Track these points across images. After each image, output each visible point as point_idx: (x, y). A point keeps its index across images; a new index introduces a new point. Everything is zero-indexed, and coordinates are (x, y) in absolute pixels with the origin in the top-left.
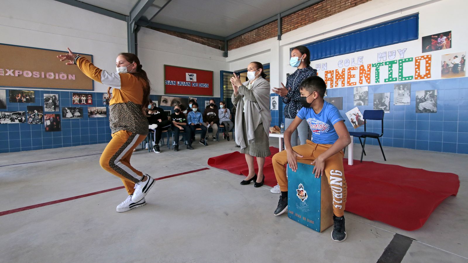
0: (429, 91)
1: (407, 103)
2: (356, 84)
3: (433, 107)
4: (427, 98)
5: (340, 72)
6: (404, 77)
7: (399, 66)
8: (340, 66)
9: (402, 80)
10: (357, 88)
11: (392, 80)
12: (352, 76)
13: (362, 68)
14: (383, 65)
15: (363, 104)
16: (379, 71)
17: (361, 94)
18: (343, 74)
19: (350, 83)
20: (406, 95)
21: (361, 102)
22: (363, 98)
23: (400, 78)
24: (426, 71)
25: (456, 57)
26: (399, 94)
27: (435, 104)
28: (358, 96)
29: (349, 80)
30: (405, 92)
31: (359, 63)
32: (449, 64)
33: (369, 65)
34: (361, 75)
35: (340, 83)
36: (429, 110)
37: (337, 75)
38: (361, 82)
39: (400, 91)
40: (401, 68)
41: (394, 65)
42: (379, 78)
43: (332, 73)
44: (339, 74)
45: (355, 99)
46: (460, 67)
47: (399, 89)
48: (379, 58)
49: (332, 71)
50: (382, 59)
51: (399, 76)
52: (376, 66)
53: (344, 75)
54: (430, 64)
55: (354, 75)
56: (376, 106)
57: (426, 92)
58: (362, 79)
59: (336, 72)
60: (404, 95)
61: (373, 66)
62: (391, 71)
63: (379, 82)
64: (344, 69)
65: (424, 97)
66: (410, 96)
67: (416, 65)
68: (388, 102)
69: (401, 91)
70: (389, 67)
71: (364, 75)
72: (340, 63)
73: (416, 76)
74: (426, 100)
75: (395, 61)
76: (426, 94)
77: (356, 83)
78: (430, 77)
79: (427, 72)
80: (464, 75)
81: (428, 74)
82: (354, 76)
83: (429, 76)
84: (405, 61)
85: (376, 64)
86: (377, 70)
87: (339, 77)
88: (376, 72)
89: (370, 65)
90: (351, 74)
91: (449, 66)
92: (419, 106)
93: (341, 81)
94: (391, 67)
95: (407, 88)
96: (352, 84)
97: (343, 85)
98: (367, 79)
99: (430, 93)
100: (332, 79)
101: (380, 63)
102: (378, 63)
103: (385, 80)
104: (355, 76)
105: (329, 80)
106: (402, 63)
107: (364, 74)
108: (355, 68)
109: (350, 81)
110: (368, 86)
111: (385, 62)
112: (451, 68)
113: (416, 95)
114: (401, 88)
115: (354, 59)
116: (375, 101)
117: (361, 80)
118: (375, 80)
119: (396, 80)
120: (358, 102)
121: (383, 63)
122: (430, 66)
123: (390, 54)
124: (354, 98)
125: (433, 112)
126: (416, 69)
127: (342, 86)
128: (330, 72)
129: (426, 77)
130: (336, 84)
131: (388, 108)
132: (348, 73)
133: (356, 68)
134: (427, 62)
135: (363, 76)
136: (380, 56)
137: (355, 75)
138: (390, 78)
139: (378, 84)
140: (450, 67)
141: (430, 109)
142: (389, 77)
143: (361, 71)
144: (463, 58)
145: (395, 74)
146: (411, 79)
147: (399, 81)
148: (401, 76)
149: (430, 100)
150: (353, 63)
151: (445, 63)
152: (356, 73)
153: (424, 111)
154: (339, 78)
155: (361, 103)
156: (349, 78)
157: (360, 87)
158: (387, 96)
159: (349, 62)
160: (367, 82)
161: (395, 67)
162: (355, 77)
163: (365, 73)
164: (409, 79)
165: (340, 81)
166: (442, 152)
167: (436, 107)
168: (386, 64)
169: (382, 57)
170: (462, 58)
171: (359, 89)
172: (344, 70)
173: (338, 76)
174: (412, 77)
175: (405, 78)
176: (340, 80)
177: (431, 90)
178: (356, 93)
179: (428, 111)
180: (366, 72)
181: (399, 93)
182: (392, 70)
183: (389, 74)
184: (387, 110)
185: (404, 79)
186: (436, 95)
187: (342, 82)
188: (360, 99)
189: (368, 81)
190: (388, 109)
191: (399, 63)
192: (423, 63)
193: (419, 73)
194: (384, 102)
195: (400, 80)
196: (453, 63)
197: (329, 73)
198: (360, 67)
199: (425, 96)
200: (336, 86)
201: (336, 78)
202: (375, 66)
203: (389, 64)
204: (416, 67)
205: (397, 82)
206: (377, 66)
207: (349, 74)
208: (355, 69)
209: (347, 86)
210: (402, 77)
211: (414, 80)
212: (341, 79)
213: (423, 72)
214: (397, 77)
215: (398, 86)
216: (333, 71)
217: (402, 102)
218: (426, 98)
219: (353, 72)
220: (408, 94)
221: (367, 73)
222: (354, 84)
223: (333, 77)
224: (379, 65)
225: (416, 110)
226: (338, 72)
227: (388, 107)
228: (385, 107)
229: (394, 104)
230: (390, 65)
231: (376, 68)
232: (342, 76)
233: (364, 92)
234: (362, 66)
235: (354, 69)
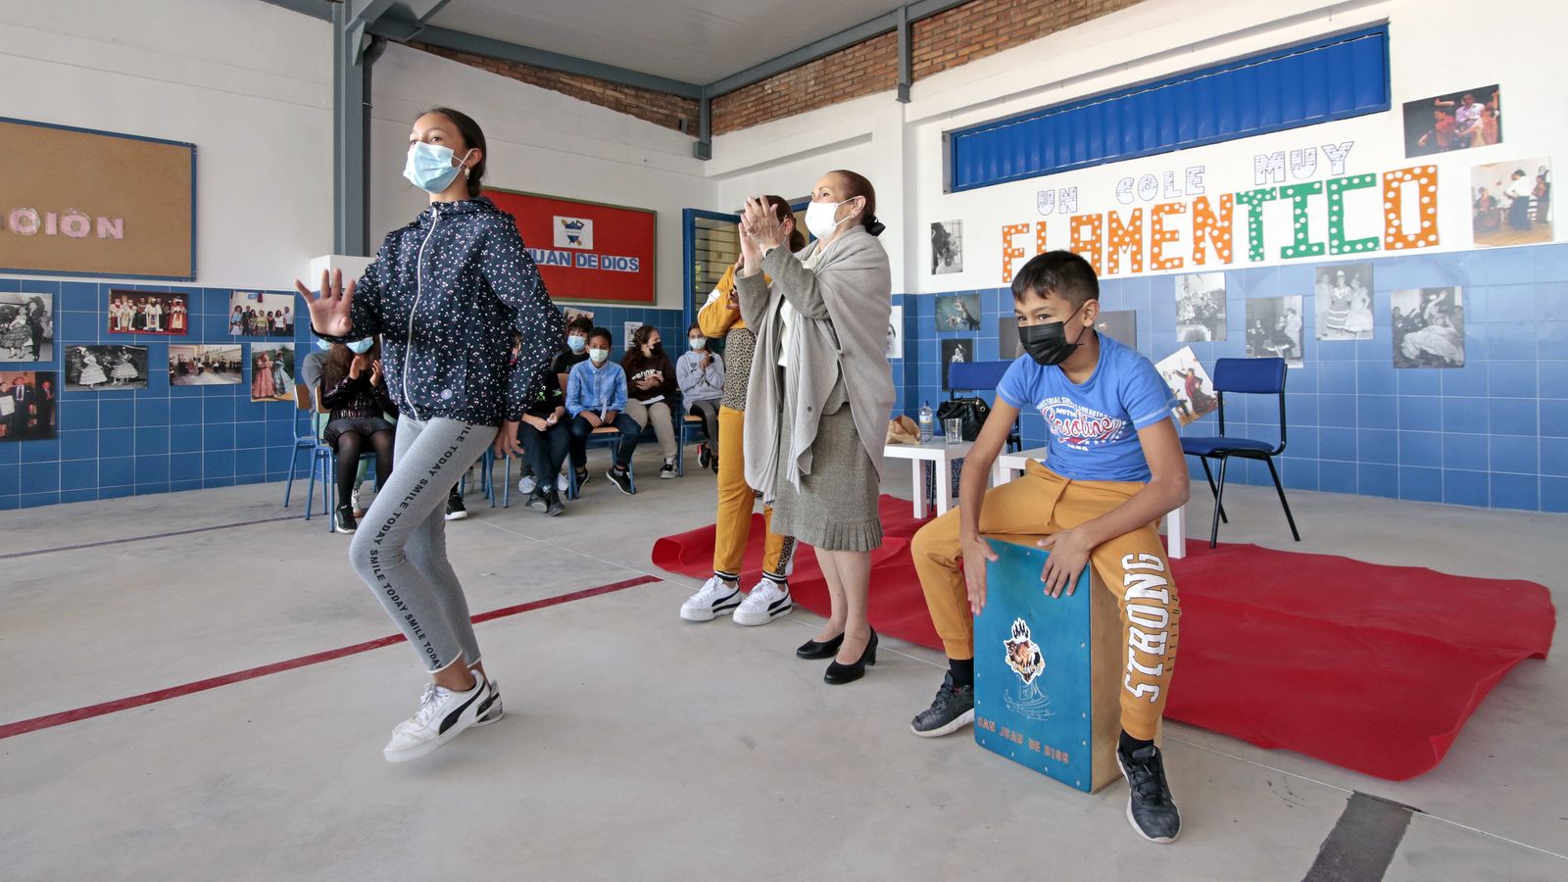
0: (1437, 292)
1: (1363, 331)
2: (1181, 266)
3: (1453, 347)
4: (1431, 316)
5: (1125, 222)
6: (1347, 239)
7: (1331, 203)
8: (1124, 197)
9: (1341, 252)
10: (1186, 280)
11: (1309, 253)
12: (1168, 236)
13: (1201, 206)
14: (1273, 198)
15: (1208, 336)
16: (1261, 218)
17: (1202, 299)
18: (1135, 226)
19: (1162, 259)
20: (1357, 304)
21: (1203, 329)
22: (1207, 314)
23: (1335, 243)
24: (1423, 220)
25: (1520, 173)
26: (1333, 302)
27: (1455, 335)
28: (1190, 308)
29: (1156, 250)
30: (1355, 295)
31: (1191, 189)
32: (1497, 198)
33: (1225, 198)
34: (1199, 233)
35: (1124, 259)
36: (1439, 358)
37: (1112, 233)
38: (1198, 256)
39: (1336, 289)
40: (1335, 208)
41: (1311, 198)
42: (1261, 244)
43: (1096, 223)
44: (1120, 226)
45: (1181, 319)
46: (1534, 210)
47: (1334, 282)
48: (1258, 174)
49: (1094, 217)
50: (1270, 177)
51: (1332, 237)
52: (1249, 202)
53: (1138, 230)
54: (1433, 196)
55: (1174, 233)
56: (1253, 342)
57: (1426, 294)
58: (1202, 245)
59: (1111, 220)
60: (1349, 303)
61: (1240, 201)
62: (1303, 220)
63: (1262, 259)
64: (1140, 210)
65: (1418, 311)
66: (1371, 306)
67: (1386, 200)
68: (1297, 329)
69: (1342, 292)
70: (1296, 205)
71: (1210, 234)
72: (1122, 188)
73: (1390, 239)
74: (1425, 324)
75: (1317, 186)
76: (1426, 301)
77: (1181, 259)
78: (1436, 243)
79: (1427, 224)
80: (1549, 237)
81: (1428, 233)
82: (1174, 236)
83: (1432, 238)
84: (1350, 186)
85: (1251, 194)
86: (1255, 214)
87: (1122, 238)
88: (1250, 224)
89: (1230, 196)
90: (1165, 229)
91: (1499, 206)
92: (1403, 345)
93: (1129, 252)
94: (1302, 205)
95: (1359, 279)
96: (1168, 265)
97: (1136, 267)
98: (1219, 245)
99: (1438, 297)
100: (1098, 245)
101: (1263, 192)
102: (1256, 192)
103: (1284, 250)
104: (1176, 236)
105: (1088, 250)
106: (1339, 191)
107: (1208, 229)
108: (1177, 207)
109: (1160, 254)
110: (1226, 272)
111: (1281, 188)
112: (1505, 210)
113: (1392, 308)
114: (1341, 281)
115: (1172, 175)
116: (1250, 324)
117: (1198, 249)
118: (1250, 250)
119: (1321, 252)
120: (1192, 328)
121: (1273, 189)
122: (1433, 203)
123: (1298, 160)
124: (1177, 314)
125: (1452, 364)
126: (1387, 212)
127: (1133, 271)
128: (1090, 220)
129: (1421, 243)
130: (1112, 265)
131: (1296, 352)
132: (1154, 223)
133: (1181, 206)
134: (1423, 190)
135: (1207, 237)
136: (1261, 166)
137: (1177, 231)
138: (1301, 246)
139: (1258, 264)
140: (1500, 209)
141: (1441, 353)
142: (1298, 242)
143: (1200, 220)
144: (1542, 178)
145: (1319, 232)
146: (1373, 249)
147: (1331, 254)
148: (1339, 236)
149: (1440, 321)
150: (1170, 188)
151: (1486, 195)
152: (1181, 223)
153: (1422, 361)
154: (1122, 243)
155: (1203, 334)
156: (1155, 243)
157: (1198, 274)
158: (1290, 309)
159: (1156, 187)
160: (1221, 256)
161: (1317, 205)
162: (1177, 240)
163: (1213, 226)
164: (1365, 249)
165: (1125, 252)
166: (1489, 508)
167: (1461, 349)
168: (1284, 195)
169: (1270, 169)
170: (1539, 177)
171: (1192, 279)
172: (1137, 214)
173: (1117, 235)
174: (1375, 240)
175: (1353, 244)
176: (1124, 248)
177: (1443, 289)
178: (1184, 295)
179: (1435, 363)
180: (1215, 221)
181: (1335, 296)
182: (1304, 215)
183: (1297, 231)
184: (1293, 358)
185: (1347, 248)
186: (1458, 307)
187: (1134, 255)
188: (1199, 318)
189: (1226, 253)
190: (1299, 355)
191: (1330, 193)
192: (1410, 191)
193: (1399, 228)
194: (1284, 328)
195: (1335, 250)
196: (1511, 194)
197: (1085, 223)
198: (1195, 204)
199: (1423, 309)
200: (1111, 271)
201: (1111, 243)
202: (1245, 199)
203: (1293, 196)
204: (1389, 206)
205: (1326, 258)
206: (1255, 200)
207: (1157, 227)
208: (1177, 211)
209: (1152, 269)
210: (1343, 243)
211: (1381, 253)
212: (1127, 244)
213: (1411, 224)
214: (1325, 239)
215: (1330, 272)
216: (1099, 217)
217: (1346, 328)
218: (1426, 317)
219: (1169, 222)
220: (1364, 301)
221: (1219, 224)
222: (1176, 262)
223: (1099, 238)
224: (1259, 196)
225: (1394, 358)
226: (1118, 221)
227: (1298, 347)
228: (1287, 346)
229: (1318, 336)
230: (1298, 199)
231: (1250, 208)
232: (1131, 235)
233: (1212, 293)
234: (1203, 200)
235: (1173, 210)
